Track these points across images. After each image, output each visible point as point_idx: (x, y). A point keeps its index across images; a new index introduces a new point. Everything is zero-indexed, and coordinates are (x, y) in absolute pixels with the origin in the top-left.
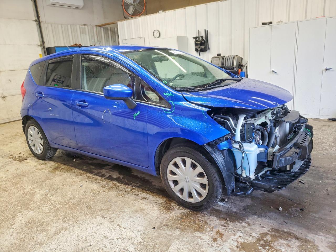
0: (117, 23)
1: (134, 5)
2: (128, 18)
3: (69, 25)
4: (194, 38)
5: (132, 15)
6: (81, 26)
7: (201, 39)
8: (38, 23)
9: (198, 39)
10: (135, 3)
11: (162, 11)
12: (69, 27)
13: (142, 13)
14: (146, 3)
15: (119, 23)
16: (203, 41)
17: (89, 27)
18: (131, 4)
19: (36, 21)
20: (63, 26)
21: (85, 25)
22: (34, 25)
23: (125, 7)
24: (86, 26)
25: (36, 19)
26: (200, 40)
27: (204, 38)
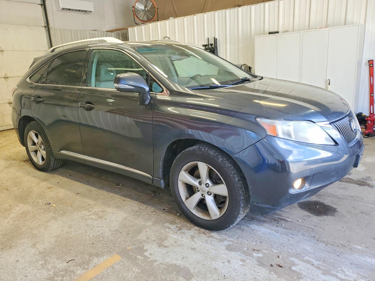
0: (128, 29)
1: (145, 11)
2: (139, 24)
3: (78, 30)
4: (203, 46)
5: (143, 21)
6: (91, 32)
7: (210, 46)
8: (47, 29)
9: (207, 47)
10: (146, 9)
11: (172, 18)
12: (79, 32)
13: (153, 18)
14: (157, 9)
15: (130, 29)
16: (212, 49)
17: (100, 33)
18: (142, 10)
19: (45, 27)
20: (72, 31)
21: (95, 30)
22: (44, 31)
23: (136, 13)
24: (96, 32)
25: (45, 25)
26: (210, 48)
27: (213, 46)
